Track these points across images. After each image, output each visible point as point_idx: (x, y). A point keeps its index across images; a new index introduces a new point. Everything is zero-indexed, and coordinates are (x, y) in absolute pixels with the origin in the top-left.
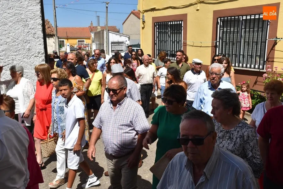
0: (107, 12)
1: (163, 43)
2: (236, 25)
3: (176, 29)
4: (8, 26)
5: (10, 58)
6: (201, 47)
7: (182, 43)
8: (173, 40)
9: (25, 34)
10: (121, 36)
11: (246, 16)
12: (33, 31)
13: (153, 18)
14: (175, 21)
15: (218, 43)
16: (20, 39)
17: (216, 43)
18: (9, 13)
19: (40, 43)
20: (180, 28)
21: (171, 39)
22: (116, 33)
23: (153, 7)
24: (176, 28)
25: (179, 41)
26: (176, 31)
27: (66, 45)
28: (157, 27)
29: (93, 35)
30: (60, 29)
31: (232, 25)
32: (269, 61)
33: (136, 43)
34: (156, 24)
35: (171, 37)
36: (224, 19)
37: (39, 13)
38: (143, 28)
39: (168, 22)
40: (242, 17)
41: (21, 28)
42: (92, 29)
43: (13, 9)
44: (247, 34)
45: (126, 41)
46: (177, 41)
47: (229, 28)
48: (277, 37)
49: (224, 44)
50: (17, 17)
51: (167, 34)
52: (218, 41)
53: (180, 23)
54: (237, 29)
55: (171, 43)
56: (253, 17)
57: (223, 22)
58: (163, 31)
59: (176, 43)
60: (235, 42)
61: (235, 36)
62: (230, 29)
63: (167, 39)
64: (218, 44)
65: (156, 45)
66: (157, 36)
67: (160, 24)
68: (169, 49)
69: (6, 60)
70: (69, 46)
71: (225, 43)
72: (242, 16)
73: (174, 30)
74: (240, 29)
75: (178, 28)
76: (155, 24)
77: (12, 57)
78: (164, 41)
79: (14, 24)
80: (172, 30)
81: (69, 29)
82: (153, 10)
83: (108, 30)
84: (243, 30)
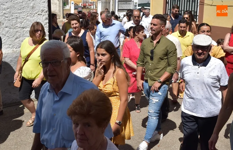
5: (14, 16)
7: (199, 2)
27: (70, 3)
33: (146, 2)
59: (191, 2)
65: (167, 4)
68: (183, 9)
69: (11, 18)
70: (73, 5)
77: (16, 15)
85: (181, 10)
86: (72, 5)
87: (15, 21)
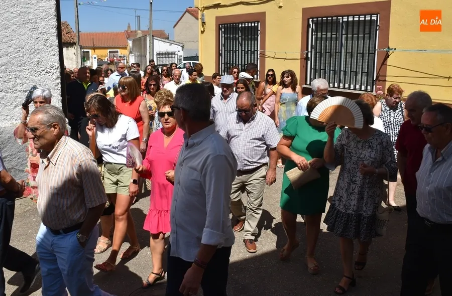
0: (151, 10)
1: (232, 54)
2: (334, 28)
3: (250, 34)
4: (10, 30)
5: (12, 75)
6: (286, 59)
7: (259, 54)
8: (246, 50)
9: (33, 41)
10: (171, 44)
11: (348, 16)
12: (45, 37)
13: (217, 18)
14: (248, 23)
15: (309, 54)
16: (26, 48)
17: (307, 54)
18: (12, 13)
19: (53, 53)
20: (256, 32)
21: (243, 47)
22: (164, 40)
23: (217, 3)
24: (250, 32)
25: (254, 51)
26: (250, 37)
27: (92, 57)
28: (223, 30)
29: (130, 43)
30: (84, 34)
31: (329, 28)
32: (379, 81)
33: (194, 55)
34: (221, 26)
35: (243, 45)
36: (317, 20)
37: (53, 11)
38: (202, 32)
39: (239, 23)
40: (343, 19)
41: (28, 32)
42: (129, 34)
43: (18, 7)
44: (350, 42)
45: (179, 51)
46: (251, 50)
47: (325, 33)
48: (389, 47)
49: (318, 56)
50: (22, 17)
51: (237, 41)
52: (310, 50)
53: (256, 25)
54: (336, 35)
55: (243, 54)
56: (356, 19)
57: (317, 24)
58: (231, 36)
59: (249, 54)
60: (333, 53)
61: (334, 44)
62: (326, 35)
63: (237, 47)
64: (309, 56)
65: (221, 57)
66: (223, 43)
67: (227, 26)
68: (240, 63)
69: (7, 78)
70: (96, 59)
71: (319, 54)
72: (342, 17)
73: (246, 35)
74: (339, 35)
75: (253, 32)
76: (219, 27)
77: (15, 73)
78: (233, 50)
79: (18, 28)
80: (245, 35)
81: (96, 34)
82: (217, 6)
83: (153, 36)
84: (344, 36)
85: (239, 64)
86: (94, 59)
87: (14, 82)
